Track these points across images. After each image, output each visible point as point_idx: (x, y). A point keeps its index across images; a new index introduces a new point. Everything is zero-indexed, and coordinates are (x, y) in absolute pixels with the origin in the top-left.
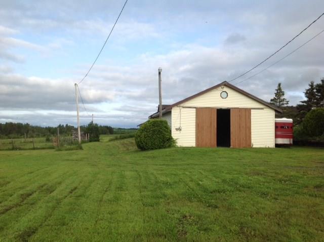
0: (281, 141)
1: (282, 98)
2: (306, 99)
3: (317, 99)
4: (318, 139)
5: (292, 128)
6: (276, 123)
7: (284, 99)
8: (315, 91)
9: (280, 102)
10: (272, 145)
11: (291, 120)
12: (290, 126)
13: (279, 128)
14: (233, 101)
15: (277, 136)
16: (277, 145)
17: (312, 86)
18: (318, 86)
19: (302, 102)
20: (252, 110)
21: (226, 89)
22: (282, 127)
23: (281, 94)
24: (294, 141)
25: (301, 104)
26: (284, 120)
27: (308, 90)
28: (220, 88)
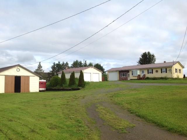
0: (41, 89)
1: (41, 69)
2: (52, 70)
3: (56, 70)
4: (55, 88)
5: (46, 84)
6: (39, 82)
7: (42, 70)
8: (56, 66)
9: (40, 71)
10: (38, 91)
11: (45, 81)
12: (45, 83)
13: (41, 84)
14: (22, 73)
15: (40, 87)
16: (40, 91)
17: (54, 64)
18: (57, 64)
19: (50, 71)
20: (30, 77)
21: (19, 67)
22: (42, 83)
23: (41, 67)
24: (46, 89)
25: (50, 72)
26: (43, 81)
27: (53, 66)
28: (16, 67)
